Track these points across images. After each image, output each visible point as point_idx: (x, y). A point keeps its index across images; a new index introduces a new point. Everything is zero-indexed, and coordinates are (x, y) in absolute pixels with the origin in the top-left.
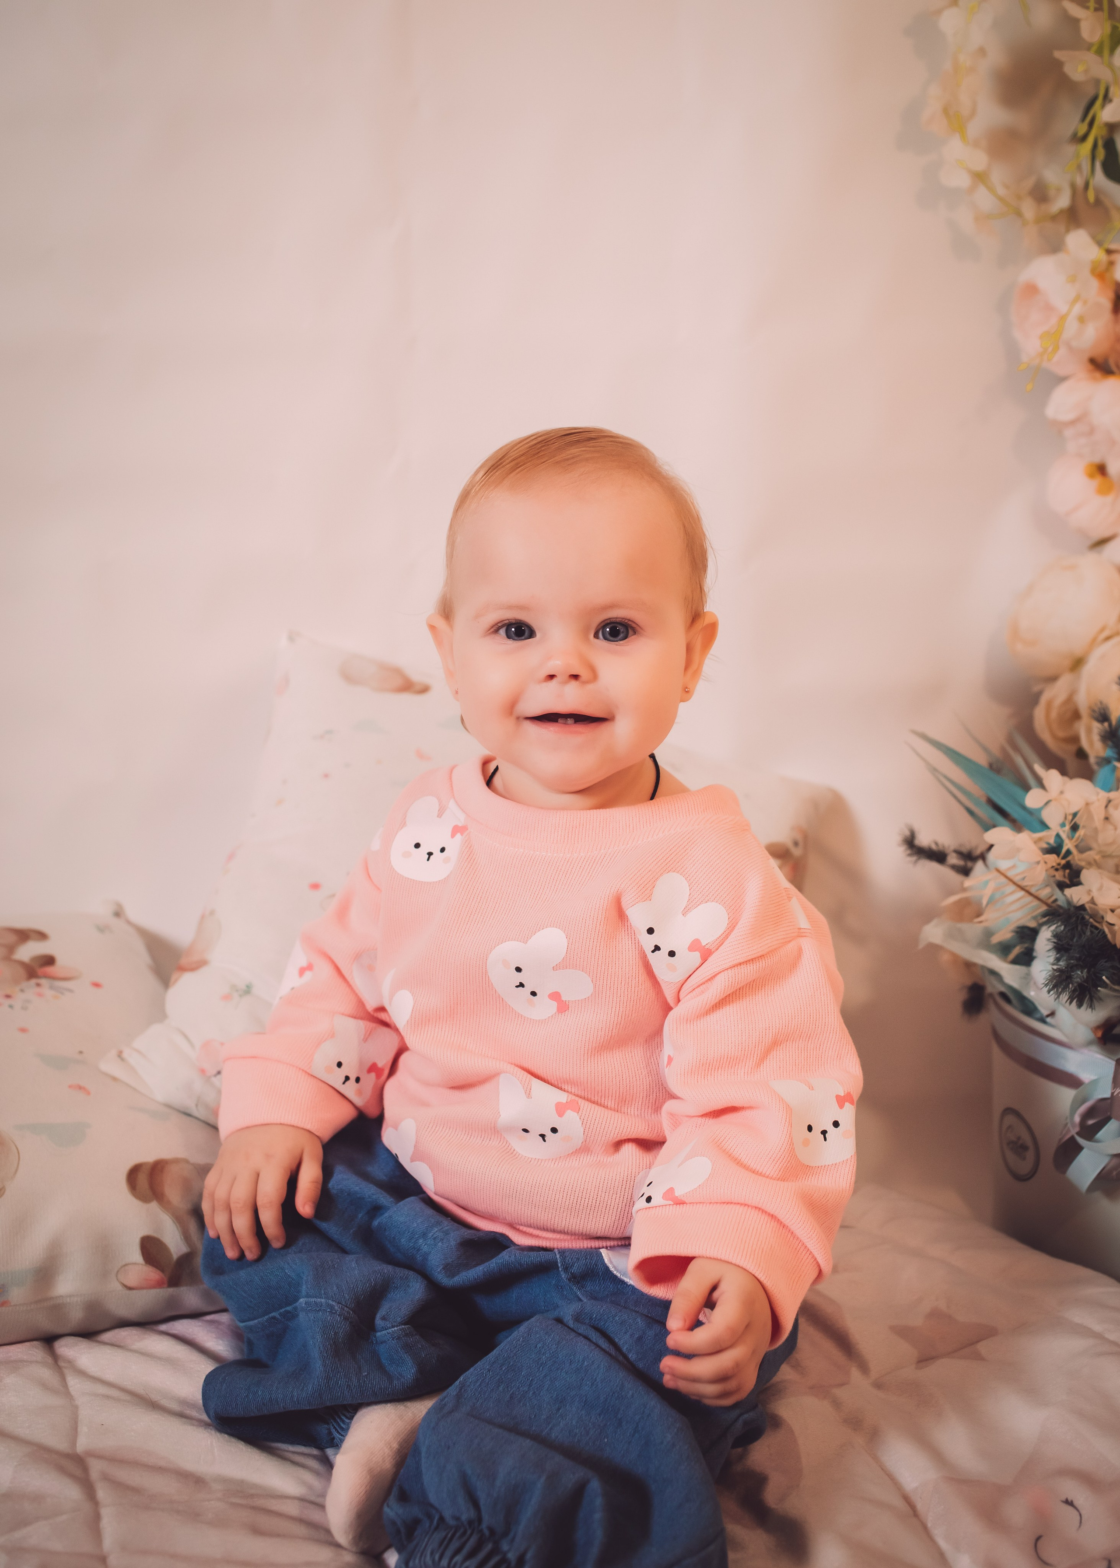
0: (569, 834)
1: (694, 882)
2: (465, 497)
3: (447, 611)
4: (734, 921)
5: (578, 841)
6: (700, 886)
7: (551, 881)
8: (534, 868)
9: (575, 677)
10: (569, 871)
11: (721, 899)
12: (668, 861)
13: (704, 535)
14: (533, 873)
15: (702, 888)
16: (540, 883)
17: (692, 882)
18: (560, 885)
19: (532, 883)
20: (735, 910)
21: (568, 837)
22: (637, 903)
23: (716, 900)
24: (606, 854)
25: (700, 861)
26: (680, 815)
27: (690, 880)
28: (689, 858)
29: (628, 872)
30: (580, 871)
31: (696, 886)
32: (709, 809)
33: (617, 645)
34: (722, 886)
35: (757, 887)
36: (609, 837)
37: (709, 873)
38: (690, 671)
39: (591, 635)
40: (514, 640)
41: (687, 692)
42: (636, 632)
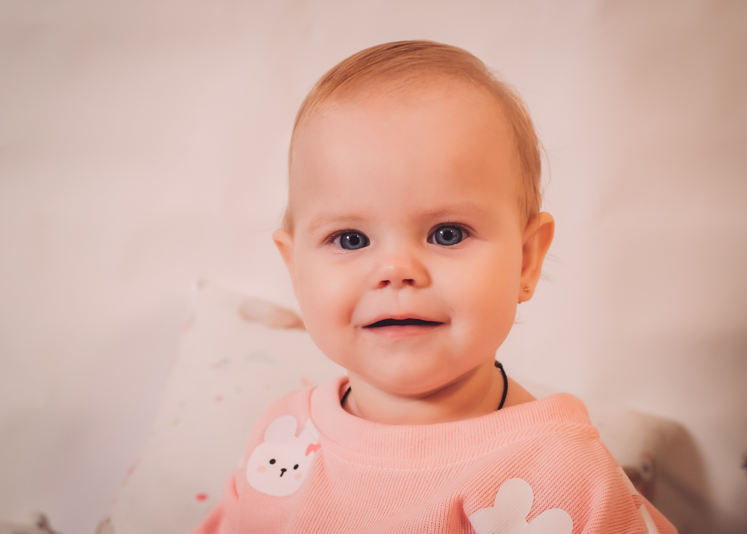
0: (415, 449)
1: (539, 488)
3: (290, 226)
4: (579, 527)
5: (425, 456)
6: (545, 491)
7: (399, 496)
8: (382, 484)
9: (410, 282)
10: (417, 486)
11: (566, 505)
12: (511, 466)
13: (536, 137)
14: (381, 489)
15: (547, 494)
16: (388, 499)
17: (537, 488)
18: (408, 500)
19: (381, 499)
20: (580, 517)
21: (415, 452)
22: (479, 509)
23: (560, 506)
24: (452, 468)
25: (545, 467)
26: (524, 424)
27: (534, 485)
28: (534, 464)
29: (470, 479)
30: (427, 486)
31: (540, 491)
32: (555, 417)
33: (453, 248)
34: (566, 491)
35: (602, 493)
36: (455, 450)
37: (554, 479)
38: (529, 272)
39: (425, 240)
40: (349, 249)
41: (527, 291)
42: (469, 235)
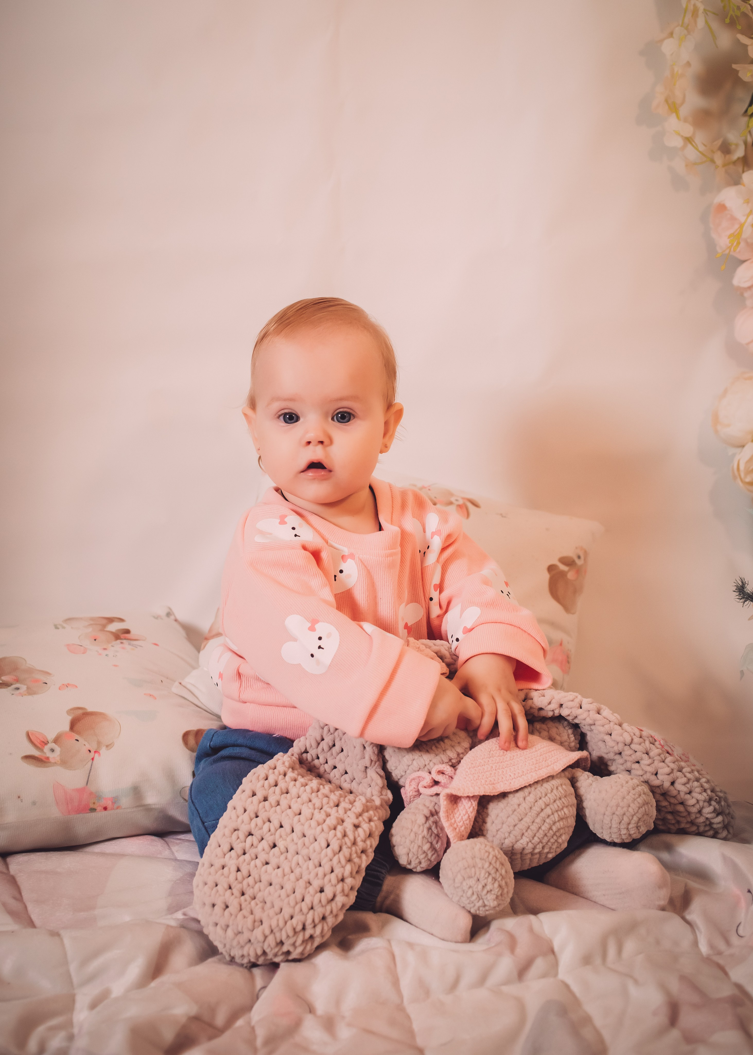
3: (252, 404)
40: (289, 423)
41: (386, 447)
42: (354, 417)
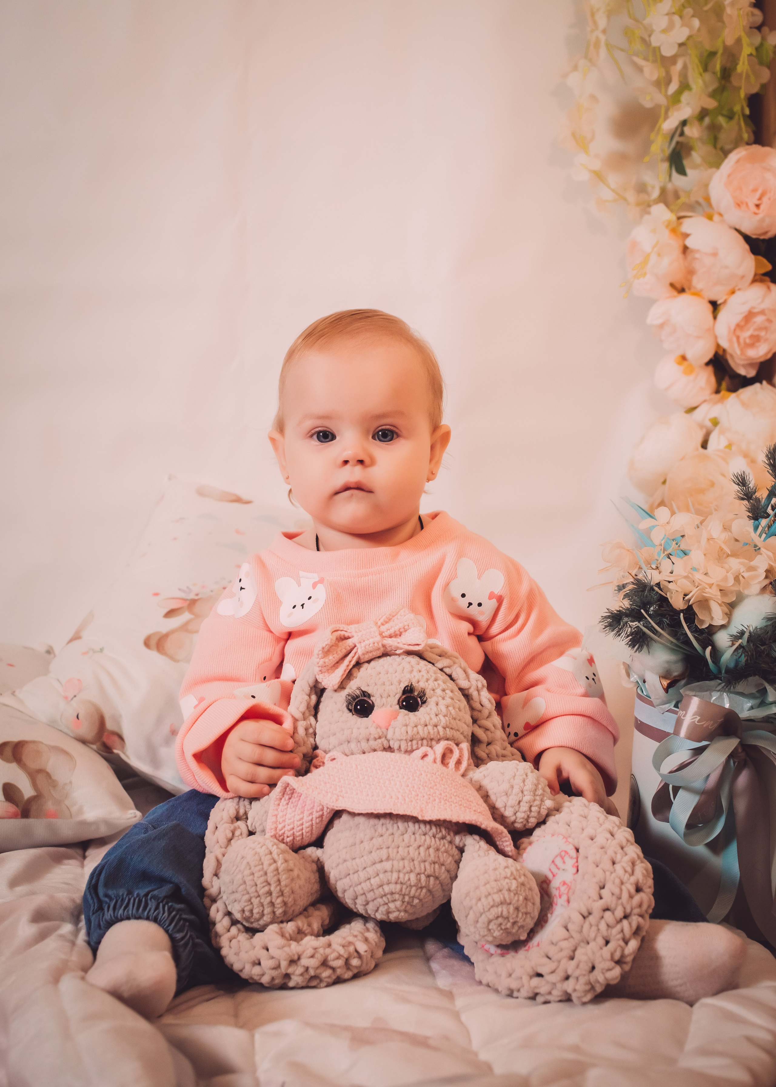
2: (291, 355)
3: (280, 427)
9: (361, 462)
33: (388, 444)
38: (434, 462)
39: (371, 437)
40: (322, 442)
41: (433, 475)
42: (398, 436)
